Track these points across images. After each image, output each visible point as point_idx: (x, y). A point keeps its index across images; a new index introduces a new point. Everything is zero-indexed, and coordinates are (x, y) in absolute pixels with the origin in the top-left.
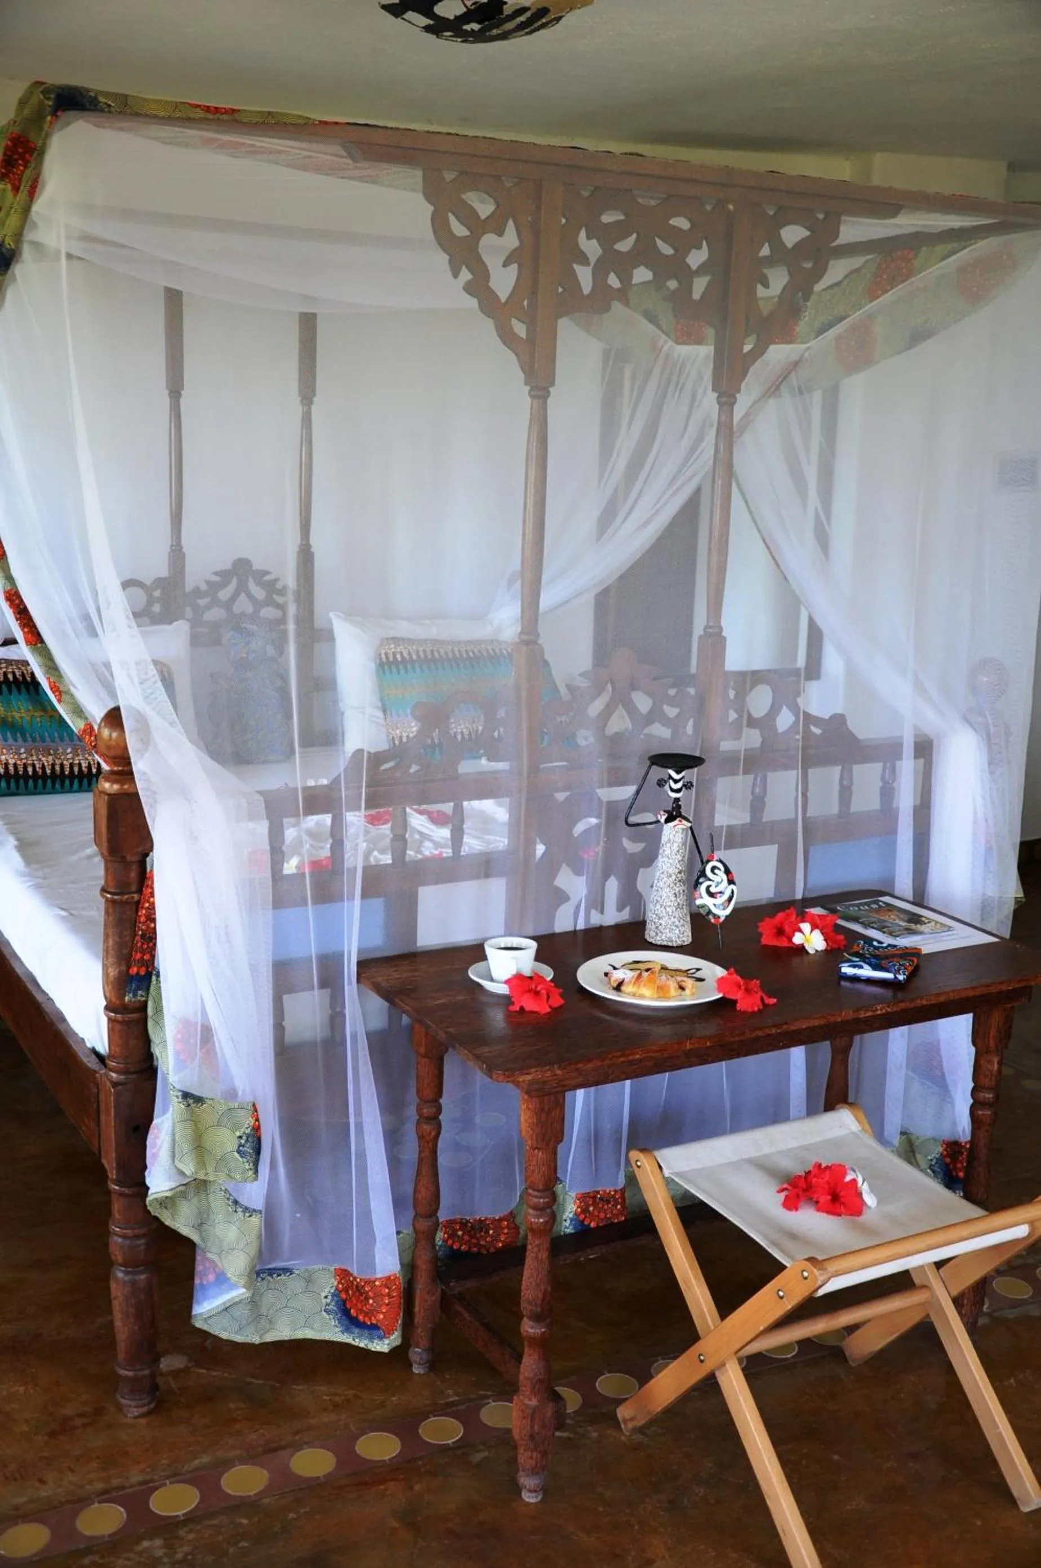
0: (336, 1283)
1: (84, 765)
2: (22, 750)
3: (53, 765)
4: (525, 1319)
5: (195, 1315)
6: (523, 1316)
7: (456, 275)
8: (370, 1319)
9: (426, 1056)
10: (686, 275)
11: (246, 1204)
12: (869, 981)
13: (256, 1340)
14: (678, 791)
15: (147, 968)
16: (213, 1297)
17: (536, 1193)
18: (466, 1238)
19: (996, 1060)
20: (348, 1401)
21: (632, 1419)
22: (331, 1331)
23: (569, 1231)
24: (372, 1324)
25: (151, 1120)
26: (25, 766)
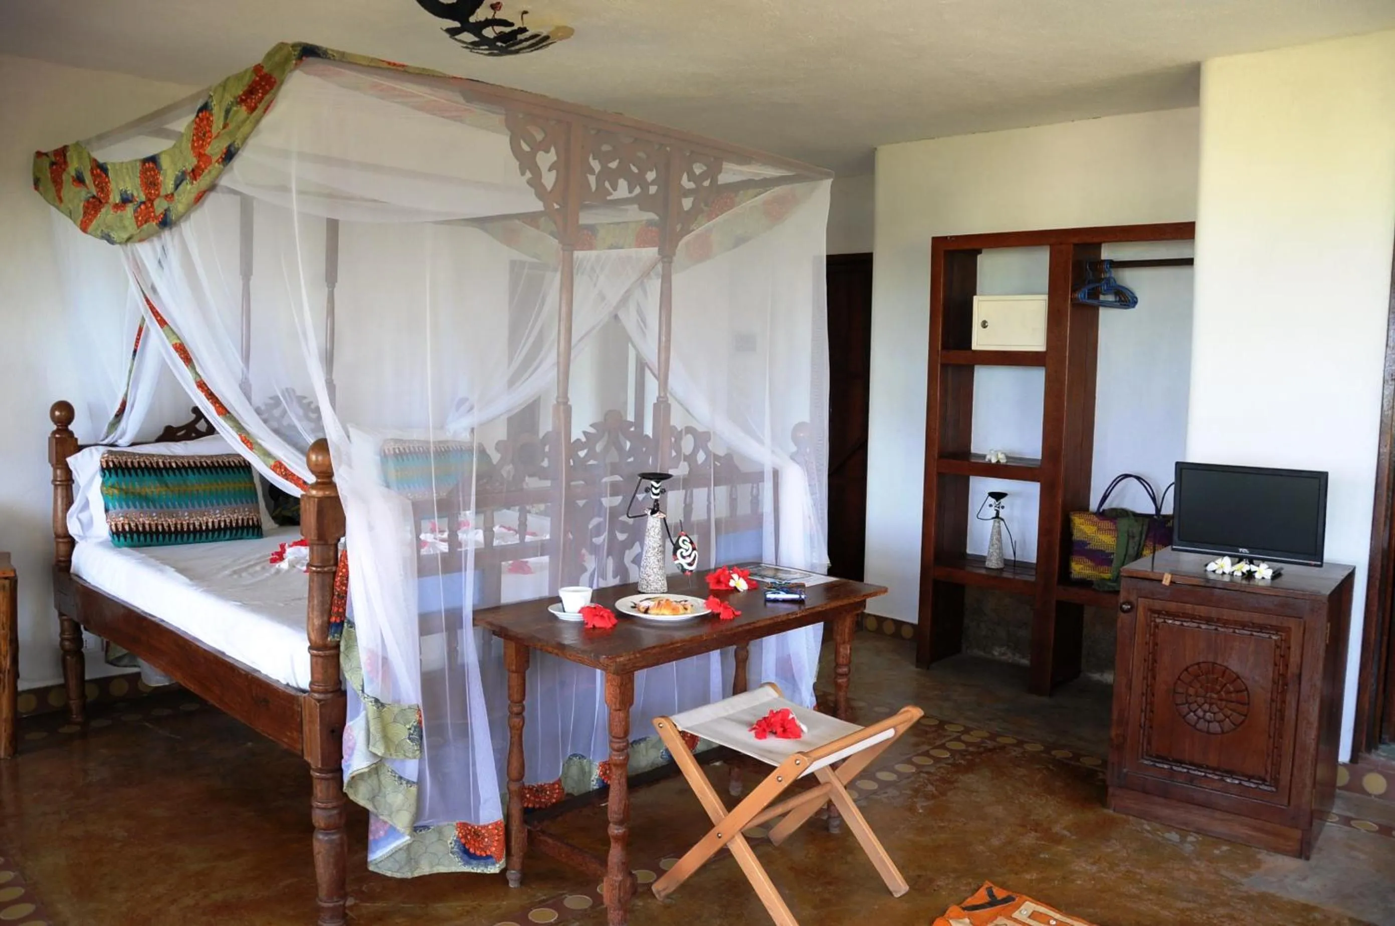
0: (457, 833)
1: (197, 524)
2: (154, 514)
3: (176, 524)
4: (611, 825)
5: (371, 861)
6: (609, 823)
7: (523, 174)
8: (485, 852)
9: (516, 672)
10: (645, 185)
11: (407, 778)
12: (785, 601)
13: (409, 875)
14: (657, 495)
15: (341, 617)
16: (384, 847)
17: (618, 740)
18: (532, 798)
19: (848, 647)
20: (475, 908)
21: (664, 890)
22: (458, 866)
23: (595, 787)
24: (487, 855)
25: (344, 724)
26: (157, 525)
